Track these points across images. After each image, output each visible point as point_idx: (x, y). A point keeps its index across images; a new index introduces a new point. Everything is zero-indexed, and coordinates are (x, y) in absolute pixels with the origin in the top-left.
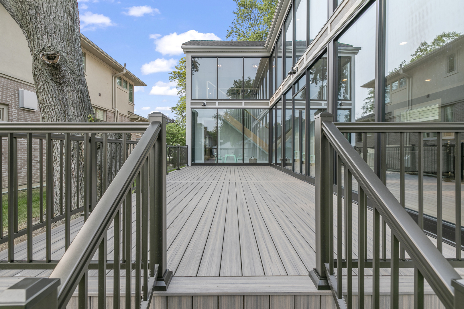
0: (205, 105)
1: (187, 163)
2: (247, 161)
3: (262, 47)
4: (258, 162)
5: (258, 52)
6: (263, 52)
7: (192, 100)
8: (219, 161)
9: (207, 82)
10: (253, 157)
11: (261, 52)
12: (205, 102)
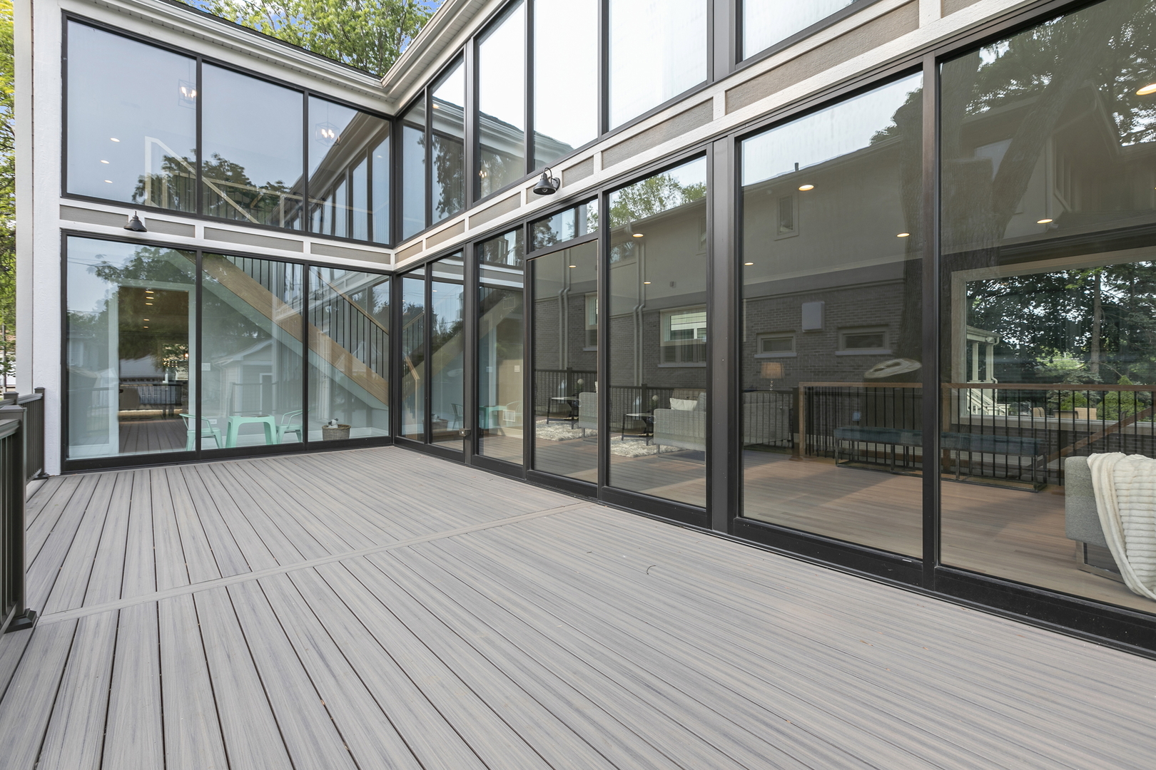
0: (143, 230)
1: (41, 464)
2: (316, 435)
3: (373, 82)
4: (354, 434)
5: (359, 92)
6: (372, 97)
7: (65, 194)
8: (208, 444)
9: (149, 141)
10: (337, 420)
11: (366, 94)
12: (142, 219)
